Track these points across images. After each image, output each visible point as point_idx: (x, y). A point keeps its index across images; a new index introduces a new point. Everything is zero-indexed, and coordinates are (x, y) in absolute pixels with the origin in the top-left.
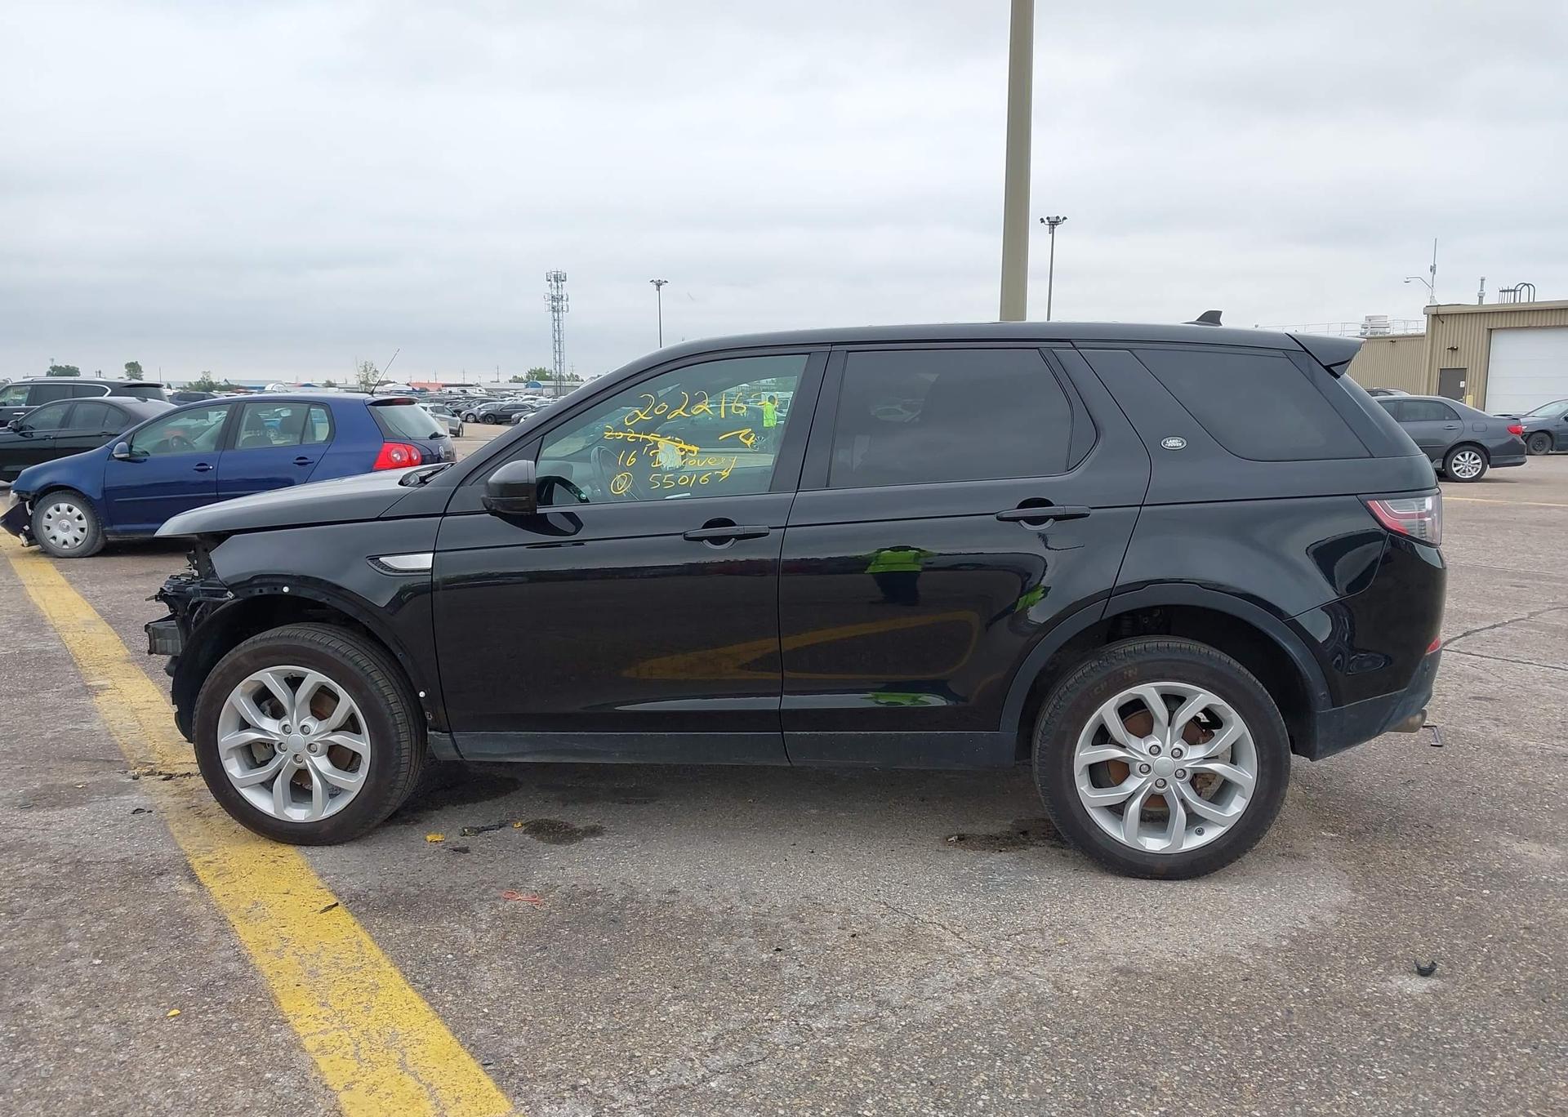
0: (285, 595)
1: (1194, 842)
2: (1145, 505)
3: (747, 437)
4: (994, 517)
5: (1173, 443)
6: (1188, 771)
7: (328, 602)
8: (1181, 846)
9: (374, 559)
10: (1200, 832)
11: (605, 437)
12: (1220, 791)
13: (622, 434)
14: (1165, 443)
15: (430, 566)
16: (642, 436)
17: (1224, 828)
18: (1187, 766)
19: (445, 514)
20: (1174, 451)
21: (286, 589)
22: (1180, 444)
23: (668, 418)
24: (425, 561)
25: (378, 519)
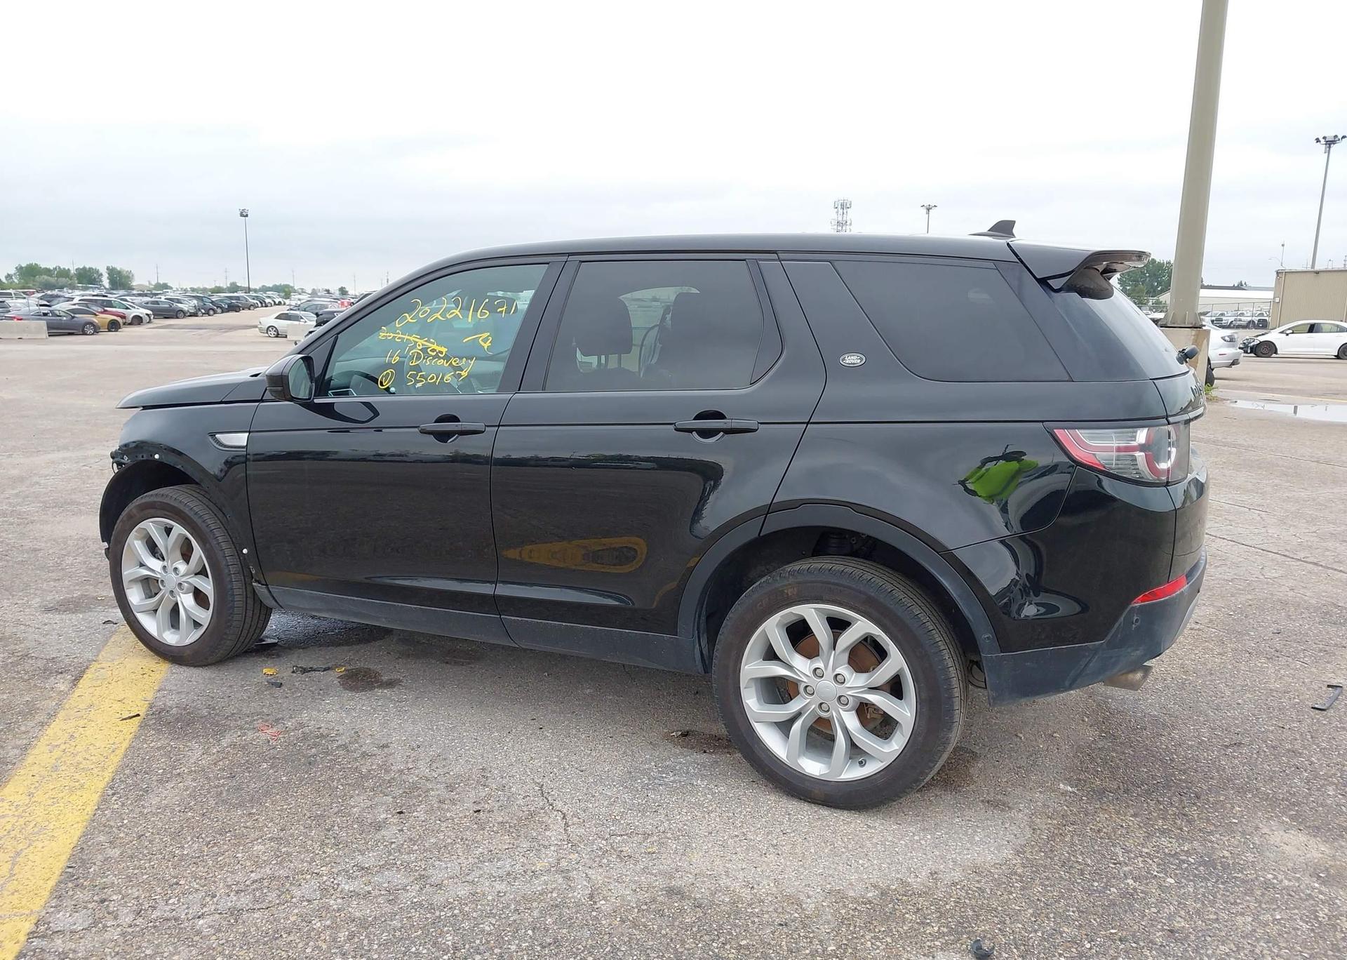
0: (156, 461)
1: (854, 773)
2: (812, 423)
3: (485, 340)
4: (672, 427)
5: (852, 359)
6: (851, 699)
7: (182, 469)
8: (840, 775)
9: (213, 435)
10: (862, 764)
11: (380, 337)
12: (882, 725)
13: (392, 335)
14: (844, 359)
15: (245, 444)
16: (406, 337)
17: (882, 764)
18: (849, 693)
19: (262, 401)
20: (853, 368)
21: (157, 456)
22: (859, 361)
23: (428, 321)
24: (241, 439)
25: (221, 402)
